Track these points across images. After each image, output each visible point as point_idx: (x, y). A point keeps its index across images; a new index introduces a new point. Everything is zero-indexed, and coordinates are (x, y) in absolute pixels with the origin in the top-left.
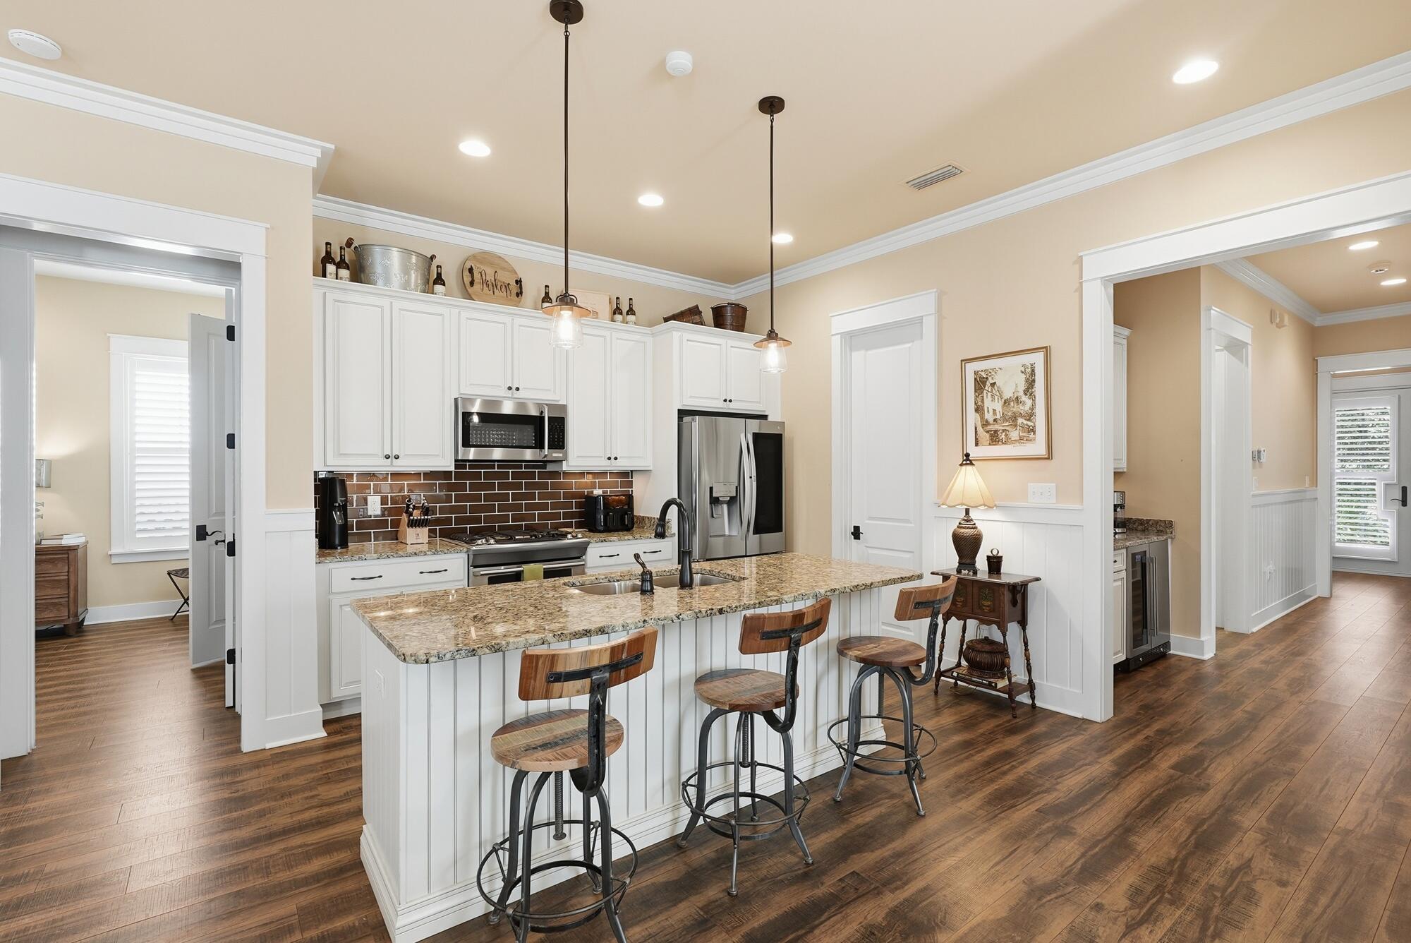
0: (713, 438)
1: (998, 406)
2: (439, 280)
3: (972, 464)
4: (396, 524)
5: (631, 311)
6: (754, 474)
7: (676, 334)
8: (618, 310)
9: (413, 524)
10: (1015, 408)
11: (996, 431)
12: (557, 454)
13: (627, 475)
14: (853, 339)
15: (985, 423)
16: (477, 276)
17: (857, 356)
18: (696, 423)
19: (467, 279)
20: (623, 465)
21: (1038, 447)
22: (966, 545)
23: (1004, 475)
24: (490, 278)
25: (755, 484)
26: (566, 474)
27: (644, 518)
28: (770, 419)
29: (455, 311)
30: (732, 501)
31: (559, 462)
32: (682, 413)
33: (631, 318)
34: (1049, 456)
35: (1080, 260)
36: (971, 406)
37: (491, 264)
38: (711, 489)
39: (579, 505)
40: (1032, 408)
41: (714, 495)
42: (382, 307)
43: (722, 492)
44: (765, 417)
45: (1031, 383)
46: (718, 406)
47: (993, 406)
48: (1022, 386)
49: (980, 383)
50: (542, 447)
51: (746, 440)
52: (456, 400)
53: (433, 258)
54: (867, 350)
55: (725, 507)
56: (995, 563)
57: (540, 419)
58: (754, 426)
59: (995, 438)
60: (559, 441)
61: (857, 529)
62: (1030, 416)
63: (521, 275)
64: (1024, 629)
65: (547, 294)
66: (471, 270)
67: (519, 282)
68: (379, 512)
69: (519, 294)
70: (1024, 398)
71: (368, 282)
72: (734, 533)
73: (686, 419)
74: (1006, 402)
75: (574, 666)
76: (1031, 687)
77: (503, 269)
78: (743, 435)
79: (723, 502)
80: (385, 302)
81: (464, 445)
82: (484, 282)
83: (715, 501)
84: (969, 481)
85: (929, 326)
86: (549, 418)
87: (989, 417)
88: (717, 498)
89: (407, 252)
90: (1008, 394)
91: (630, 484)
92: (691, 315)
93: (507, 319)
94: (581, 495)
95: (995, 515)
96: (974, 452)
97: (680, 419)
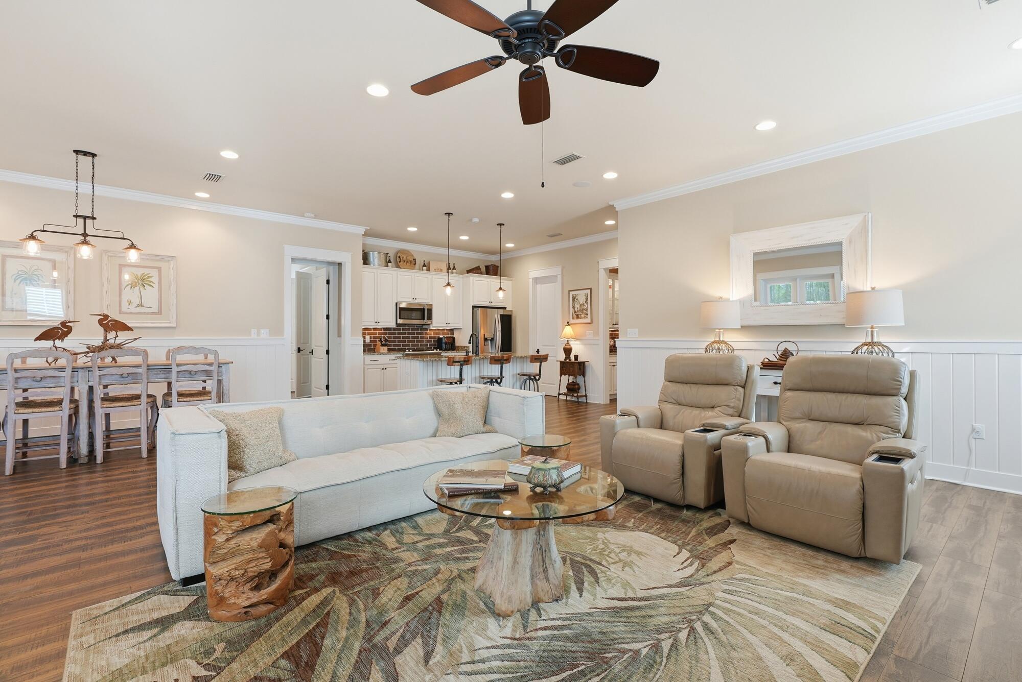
0: (485, 316)
1: (578, 306)
2: (390, 261)
3: (569, 325)
4: (375, 346)
5: (454, 268)
6: (500, 330)
7: (471, 278)
8: (449, 268)
9: (382, 345)
10: (583, 307)
11: (578, 315)
12: (429, 322)
13: (452, 330)
14: (537, 280)
15: (575, 312)
16: (401, 259)
17: (538, 286)
18: (479, 311)
19: (398, 260)
20: (452, 326)
21: (588, 320)
22: (568, 351)
23: (579, 329)
24: (405, 259)
25: (500, 333)
26: (430, 330)
27: (459, 346)
28: (507, 309)
29: (396, 272)
30: (492, 340)
31: (429, 325)
32: (474, 307)
33: (454, 271)
34: (591, 323)
35: (598, 262)
36: (571, 306)
37: (405, 254)
38: (484, 335)
39: (434, 341)
40: (587, 307)
41: (486, 337)
42: (374, 273)
43: (488, 336)
44: (505, 308)
45: (587, 299)
46: (487, 304)
47: (577, 306)
48: (585, 301)
49: (574, 298)
50: (424, 319)
51: (497, 317)
52: (396, 303)
53: (388, 254)
54: (542, 284)
55: (490, 342)
56: (576, 357)
57: (424, 309)
58: (501, 312)
59: (578, 317)
60: (430, 318)
61: (538, 350)
62: (587, 310)
63: (415, 258)
64: (584, 377)
65: (424, 264)
66: (399, 257)
67: (415, 260)
68: (369, 342)
69: (415, 264)
70: (585, 304)
71: (369, 264)
72: (493, 351)
73: (475, 309)
74: (581, 305)
75: (457, 360)
76: (586, 396)
77: (409, 255)
78: (496, 316)
79: (489, 340)
80: (375, 271)
81: (399, 319)
82: (404, 261)
83: (486, 339)
84: (568, 330)
85: (559, 278)
86: (427, 309)
87: (576, 310)
88: (486, 338)
89: (379, 253)
90: (581, 303)
91: (453, 334)
92: (476, 270)
93: (412, 274)
94: (435, 337)
95: (578, 342)
96: (572, 321)
97: (473, 309)
